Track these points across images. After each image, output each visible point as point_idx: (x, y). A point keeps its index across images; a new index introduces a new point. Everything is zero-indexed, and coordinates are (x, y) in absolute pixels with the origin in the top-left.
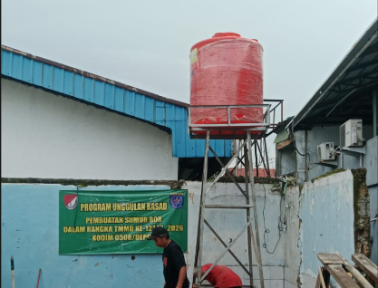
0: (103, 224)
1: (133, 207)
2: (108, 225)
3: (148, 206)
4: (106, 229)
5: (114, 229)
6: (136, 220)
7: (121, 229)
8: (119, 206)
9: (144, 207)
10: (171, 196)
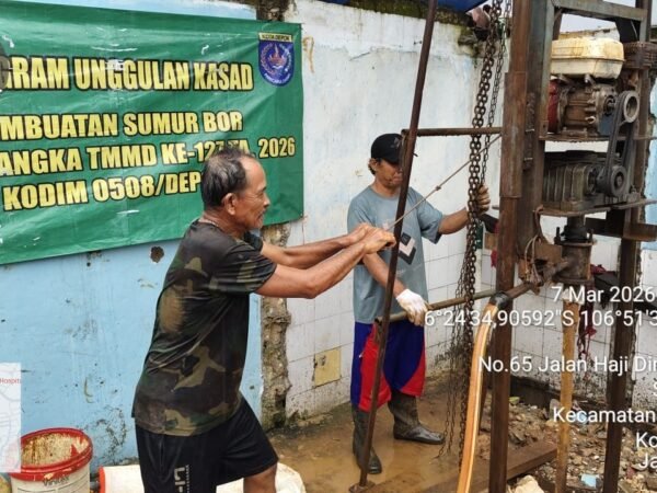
0: (44, 143)
1: (148, 79)
2: (63, 144)
3: (199, 73)
4: (56, 160)
5: (85, 159)
6: (161, 122)
7: (110, 157)
8: (98, 71)
9: (184, 77)
10: (263, 43)
